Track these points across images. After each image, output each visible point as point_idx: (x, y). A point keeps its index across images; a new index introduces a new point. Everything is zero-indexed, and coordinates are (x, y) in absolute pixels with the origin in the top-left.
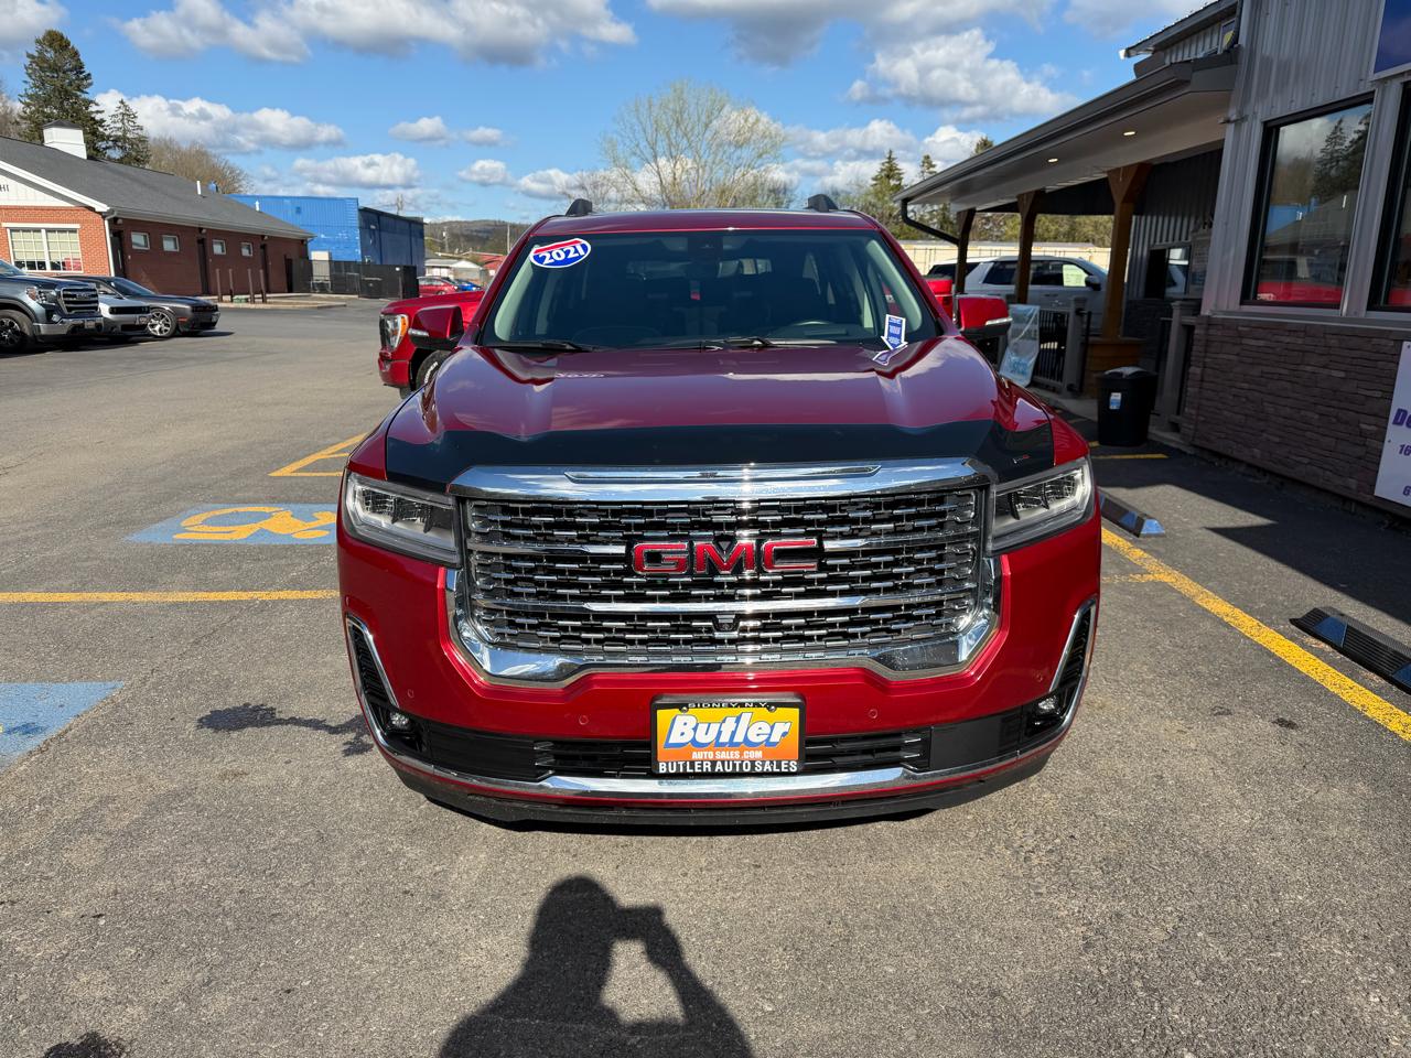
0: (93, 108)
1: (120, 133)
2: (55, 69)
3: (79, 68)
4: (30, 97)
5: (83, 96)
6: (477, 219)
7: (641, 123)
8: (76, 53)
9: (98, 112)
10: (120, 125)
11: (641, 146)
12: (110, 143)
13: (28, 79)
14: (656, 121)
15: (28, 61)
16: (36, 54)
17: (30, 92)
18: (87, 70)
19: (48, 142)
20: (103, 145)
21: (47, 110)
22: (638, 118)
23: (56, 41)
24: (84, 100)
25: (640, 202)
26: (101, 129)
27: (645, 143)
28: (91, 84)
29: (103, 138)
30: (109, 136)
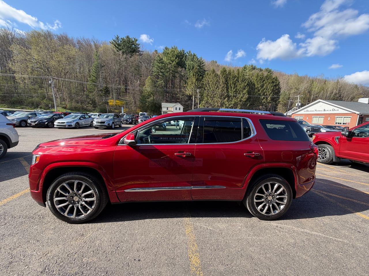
19: (359, 101)
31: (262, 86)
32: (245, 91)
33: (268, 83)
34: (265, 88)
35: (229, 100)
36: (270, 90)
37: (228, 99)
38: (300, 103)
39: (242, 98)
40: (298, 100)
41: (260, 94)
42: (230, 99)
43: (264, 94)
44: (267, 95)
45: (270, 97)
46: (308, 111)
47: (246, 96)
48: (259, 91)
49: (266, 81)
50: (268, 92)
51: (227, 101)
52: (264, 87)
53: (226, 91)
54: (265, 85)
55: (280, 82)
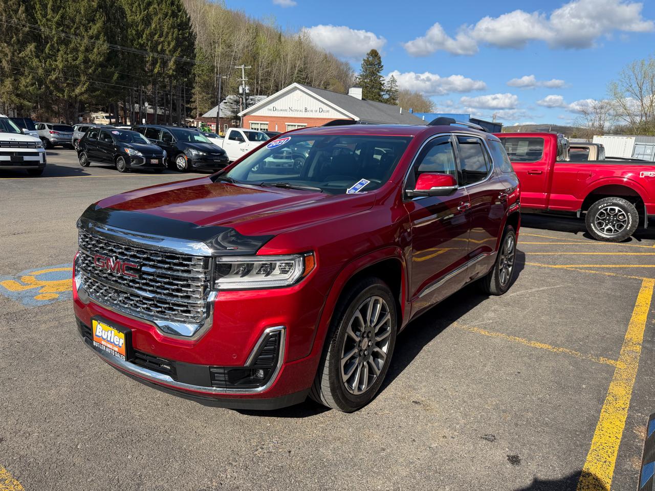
0: (382, 79)
1: (389, 89)
2: (371, 64)
3: (379, 63)
4: (361, 76)
5: (379, 74)
6: (542, 124)
7: (635, 75)
8: (380, 58)
9: (383, 80)
10: (389, 85)
11: (633, 86)
12: (385, 93)
13: (362, 69)
14: (645, 73)
15: (363, 62)
16: (366, 59)
17: (361, 74)
18: (382, 64)
19: (350, 94)
20: (382, 93)
21: (366, 81)
22: (633, 72)
23: (374, 53)
24: (379, 76)
25: (627, 115)
26: (383, 87)
27: (636, 85)
28: (382, 70)
29: (383, 91)
30: (385, 90)
31: (147, 21)
32: (95, 29)
33: (160, 16)
34: (155, 29)
35: (42, 51)
36: (170, 37)
37: (39, 49)
38: (247, 88)
39: (87, 50)
40: (243, 79)
41: (142, 46)
42: (47, 50)
43: (154, 49)
44: (163, 51)
45: (173, 60)
46: (275, 109)
47: (103, 46)
48: (139, 35)
49: (156, 6)
50: (166, 44)
51: (37, 57)
52: (153, 26)
53: (27, 17)
54: (156, 19)
55: (190, 17)
